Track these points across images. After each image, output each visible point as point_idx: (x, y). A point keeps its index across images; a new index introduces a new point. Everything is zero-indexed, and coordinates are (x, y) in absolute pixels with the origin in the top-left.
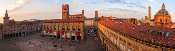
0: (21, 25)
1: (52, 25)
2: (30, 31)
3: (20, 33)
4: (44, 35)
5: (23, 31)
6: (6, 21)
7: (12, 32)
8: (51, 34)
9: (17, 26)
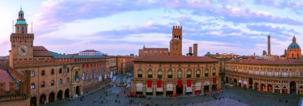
0: (70, 67)
1: (163, 69)
2: (90, 83)
3: (67, 91)
4: (137, 93)
5: (75, 84)
6: (23, 51)
7: (45, 88)
8: (160, 90)
9: (59, 68)
